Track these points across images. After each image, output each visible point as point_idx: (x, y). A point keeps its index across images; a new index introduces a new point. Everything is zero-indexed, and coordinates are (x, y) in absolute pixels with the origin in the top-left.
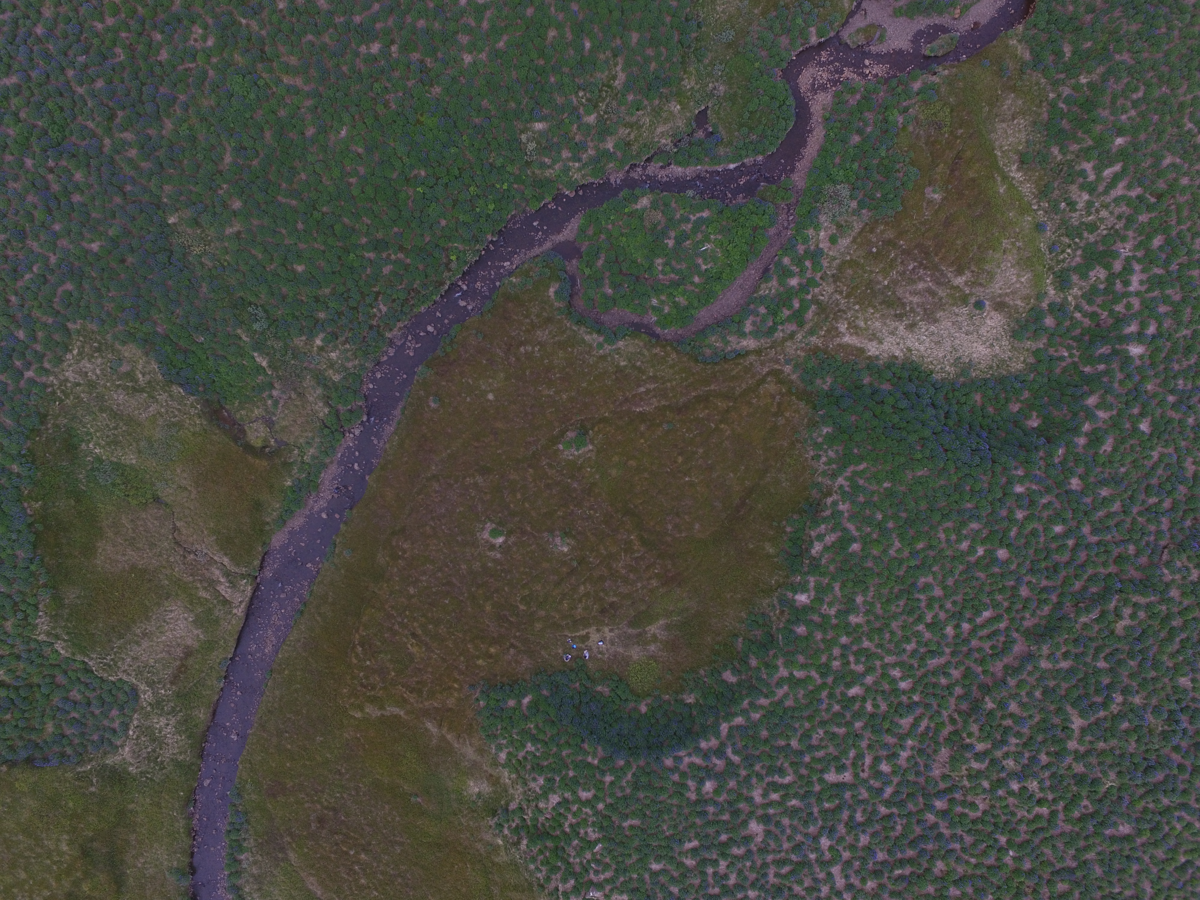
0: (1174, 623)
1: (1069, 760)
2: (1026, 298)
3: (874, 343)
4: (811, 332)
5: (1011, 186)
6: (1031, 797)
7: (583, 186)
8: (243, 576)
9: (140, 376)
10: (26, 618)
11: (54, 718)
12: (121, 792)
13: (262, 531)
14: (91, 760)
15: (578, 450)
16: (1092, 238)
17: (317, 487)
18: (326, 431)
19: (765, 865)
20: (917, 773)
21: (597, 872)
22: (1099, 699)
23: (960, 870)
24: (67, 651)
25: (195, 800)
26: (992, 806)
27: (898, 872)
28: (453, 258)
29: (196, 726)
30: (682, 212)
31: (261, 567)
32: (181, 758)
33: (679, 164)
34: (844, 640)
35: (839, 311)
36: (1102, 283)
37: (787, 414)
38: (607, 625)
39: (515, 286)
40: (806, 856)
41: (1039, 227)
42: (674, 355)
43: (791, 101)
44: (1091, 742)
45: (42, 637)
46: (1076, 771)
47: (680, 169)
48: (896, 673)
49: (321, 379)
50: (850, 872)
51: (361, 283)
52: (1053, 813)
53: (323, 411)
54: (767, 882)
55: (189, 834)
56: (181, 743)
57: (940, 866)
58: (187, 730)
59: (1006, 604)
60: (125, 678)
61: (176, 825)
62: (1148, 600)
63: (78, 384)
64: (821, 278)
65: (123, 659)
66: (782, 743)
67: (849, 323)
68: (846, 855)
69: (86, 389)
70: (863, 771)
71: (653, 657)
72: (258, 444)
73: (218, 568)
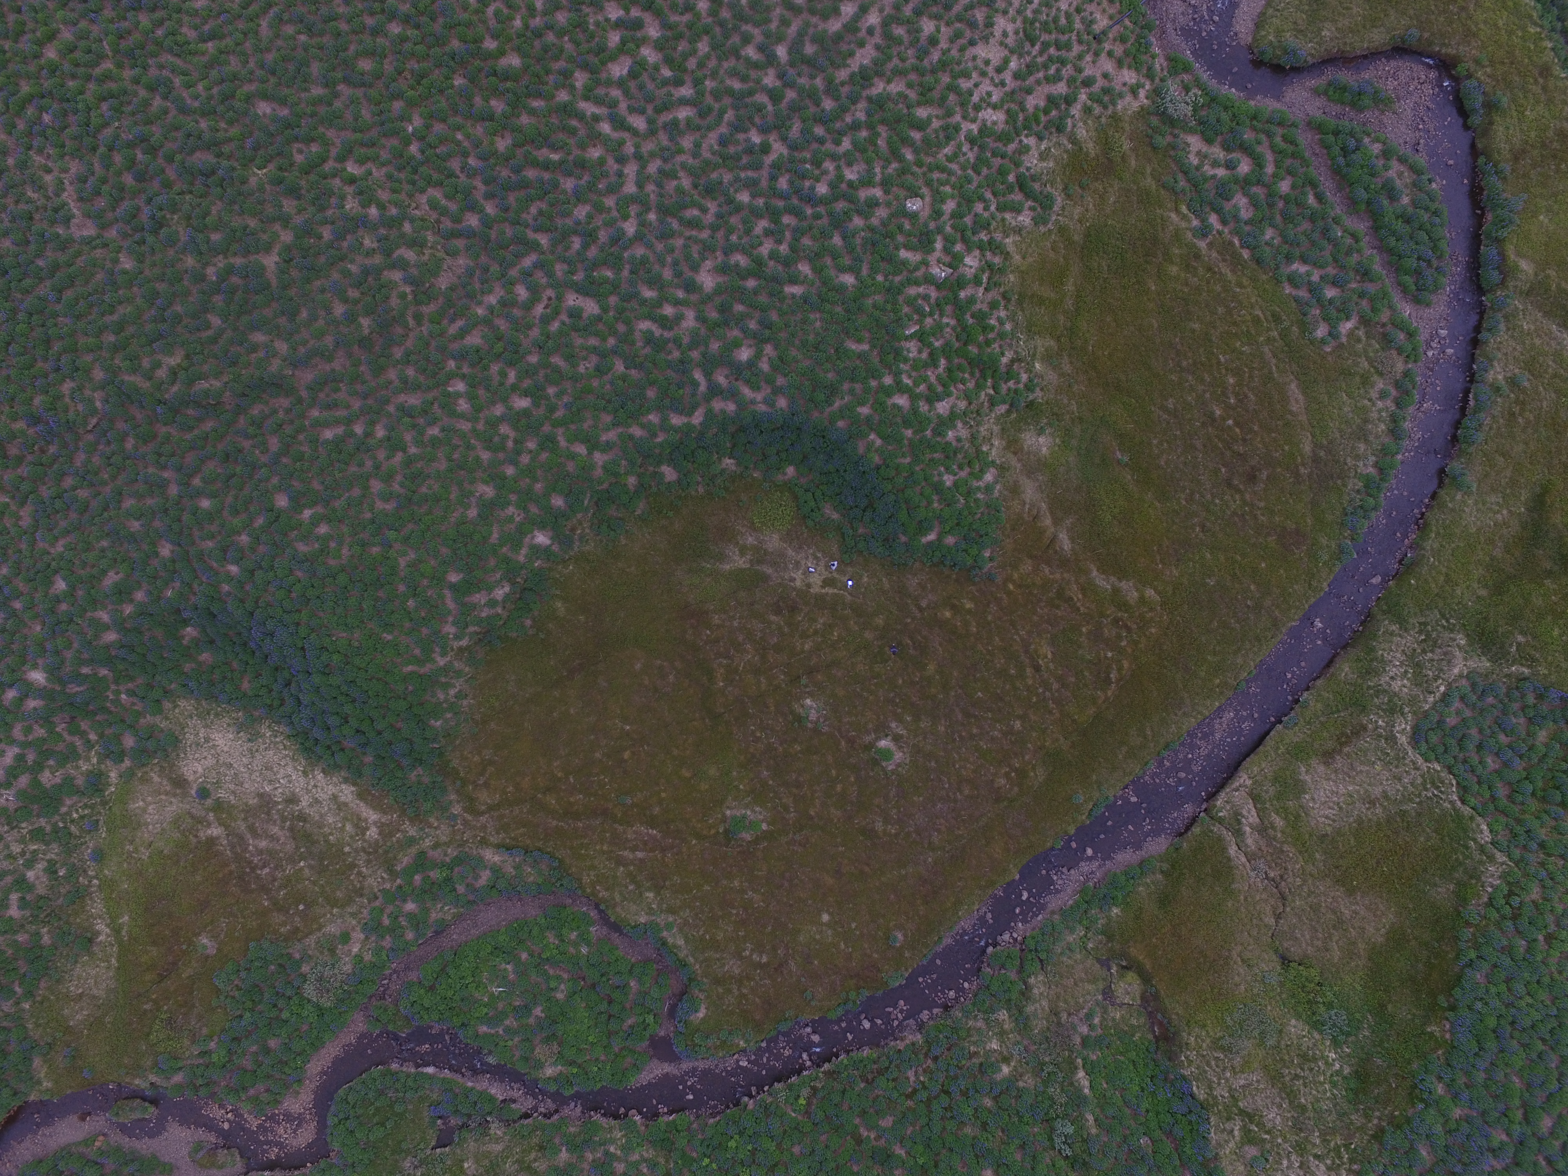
0: (112, 338)
1: (298, 220)
2: (145, 780)
3: (343, 799)
4: (412, 841)
5: (113, 919)
6: (361, 193)
7: (616, 1117)
8: (1221, 821)
9: (1236, 1133)
10: (1511, 893)
11: (1531, 748)
12: (1486, 619)
13: (1173, 866)
14: (1508, 676)
15: (744, 817)
16: (42, 822)
17: (1083, 891)
18: (1043, 956)
19: (714, 228)
20: (486, 270)
21: (926, 298)
22: (235, 280)
23: (479, 130)
24: (1478, 825)
25: (1400, 562)
26: (411, 196)
27: (555, 157)
28: (802, 1101)
29: (1359, 660)
30: (510, 1043)
31: (1194, 820)
32: (1394, 628)
33: (492, 1099)
34: (510, 471)
35: (369, 853)
36: (50, 767)
37: (476, 759)
38: (794, 589)
39: (743, 1036)
40: (661, 222)
41: (99, 856)
42: (586, 880)
43: (331, 1120)
44: (264, 232)
45: (1500, 857)
46: (295, 203)
47: (493, 1091)
48: (463, 405)
49: (1023, 1023)
50: (613, 179)
51: (923, 1121)
52: (341, 159)
53: (1037, 982)
54: (719, 206)
55: (1426, 525)
56: (1387, 646)
57: (502, 144)
58: (1372, 660)
59: (301, 437)
60: (1420, 761)
61: (1436, 546)
62: (132, 378)
63: (1316, 1157)
64: (376, 898)
65: (1412, 784)
66: (633, 372)
67: (364, 834)
68: (610, 202)
69: (1309, 1147)
70: (550, 299)
71: (753, 528)
72: (1131, 976)
73: (1247, 846)
